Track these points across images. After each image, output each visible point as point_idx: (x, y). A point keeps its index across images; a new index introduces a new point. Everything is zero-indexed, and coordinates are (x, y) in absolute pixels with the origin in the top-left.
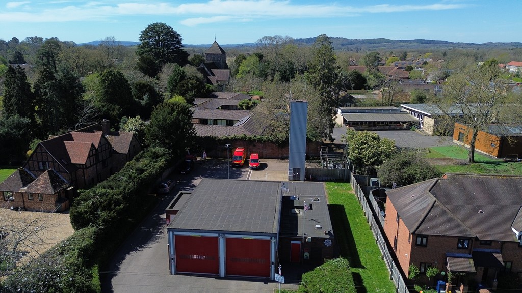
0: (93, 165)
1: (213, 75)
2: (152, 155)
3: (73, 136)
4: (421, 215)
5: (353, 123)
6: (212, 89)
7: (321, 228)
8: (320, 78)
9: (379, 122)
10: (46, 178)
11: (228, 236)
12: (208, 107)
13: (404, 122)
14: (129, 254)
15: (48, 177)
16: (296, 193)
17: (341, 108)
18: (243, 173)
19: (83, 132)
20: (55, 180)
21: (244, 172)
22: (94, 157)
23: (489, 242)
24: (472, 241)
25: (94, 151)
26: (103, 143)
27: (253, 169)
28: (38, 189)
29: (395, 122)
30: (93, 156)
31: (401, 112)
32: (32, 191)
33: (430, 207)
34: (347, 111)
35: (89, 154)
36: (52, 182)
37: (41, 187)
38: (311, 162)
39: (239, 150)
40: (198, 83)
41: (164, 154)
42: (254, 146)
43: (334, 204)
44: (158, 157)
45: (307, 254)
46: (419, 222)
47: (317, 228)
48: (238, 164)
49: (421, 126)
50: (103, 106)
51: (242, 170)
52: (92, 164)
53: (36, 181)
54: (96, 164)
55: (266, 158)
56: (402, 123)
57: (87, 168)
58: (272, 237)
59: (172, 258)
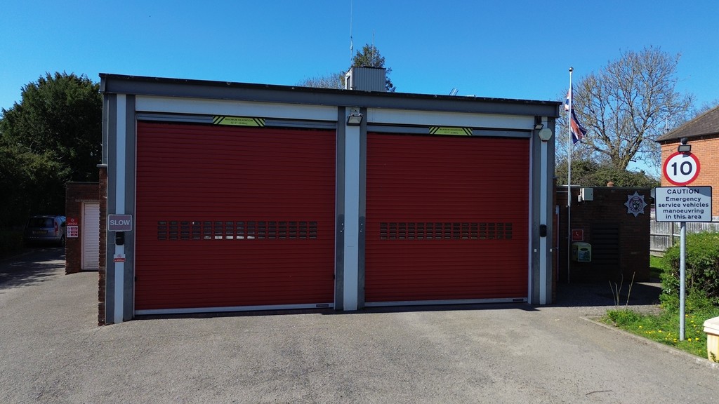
11: (378, 116)
45: (585, 245)
58: (540, 117)
59: (118, 234)
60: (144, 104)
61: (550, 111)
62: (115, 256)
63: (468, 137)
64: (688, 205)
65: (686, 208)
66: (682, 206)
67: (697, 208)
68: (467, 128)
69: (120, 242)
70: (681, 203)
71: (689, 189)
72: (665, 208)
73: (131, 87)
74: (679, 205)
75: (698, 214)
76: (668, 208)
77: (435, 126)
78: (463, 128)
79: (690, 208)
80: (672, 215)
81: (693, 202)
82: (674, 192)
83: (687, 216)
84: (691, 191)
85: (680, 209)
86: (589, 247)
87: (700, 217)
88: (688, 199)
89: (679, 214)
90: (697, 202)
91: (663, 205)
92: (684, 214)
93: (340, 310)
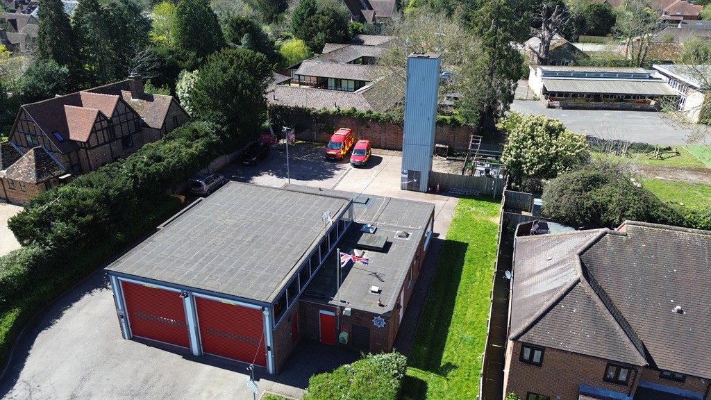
0: (102, 144)
1: (371, 8)
2: (190, 133)
3: (82, 98)
4: (542, 304)
5: (561, 94)
6: (362, 30)
7: (379, 292)
8: (491, 15)
9: (606, 96)
10: (30, 159)
11: (196, 294)
12: (337, 58)
13: (652, 97)
14: (90, 292)
15: (32, 157)
16: (379, 219)
17: (545, 68)
18: (336, 172)
19: (98, 93)
20: (43, 163)
21: (338, 169)
22: (105, 131)
23: (681, 376)
24: (637, 371)
25: (105, 124)
26: (121, 110)
27: (356, 166)
28: (19, 175)
29: (635, 96)
30: (102, 129)
31: (651, 78)
32: (12, 176)
33: (563, 290)
34: (553, 74)
35: (94, 127)
36: (37, 166)
37: (22, 172)
38: (455, 160)
39: (342, 132)
40: (332, 20)
41: (207, 134)
42: (368, 127)
43: (453, 239)
44: (198, 137)
45: (344, 335)
46: (532, 319)
47: (373, 292)
48: (334, 156)
49: (681, 105)
50: (171, 52)
51: (338, 166)
52: (101, 141)
53: (18, 163)
54: (109, 142)
55: (385, 149)
56: (649, 98)
57: (91, 148)
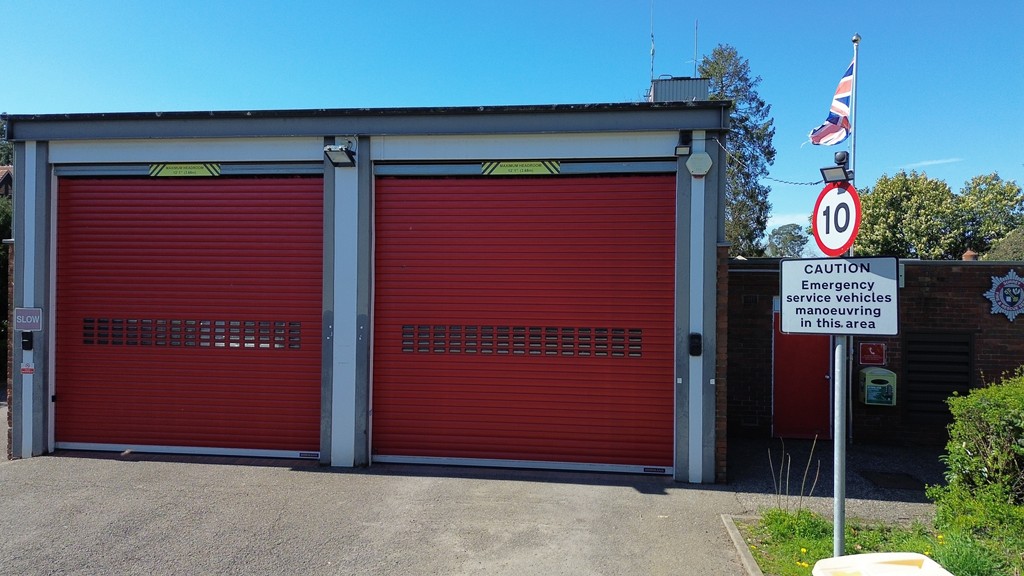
11: (387, 148)
45: (882, 374)
58: (691, 132)
59: (25, 335)
60: (60, 153)
61: (710, 119)
62: (23, 366)
63: (552, 176)
64: (846, 299)
65: (843, 305)
66: (834, 299)
67: (866, 305)
68: (550, 160)
69: (28, 346)
70: (832, 293)
71: (848, 264)
72: (800, 305)
73: (42, 130)
74: (827, 299)
75: (868, 318)
76: (805, 304)
77: (492, 161)
78: (543, 161)
79: (851, 305)
80: (813, 318)
81: (857, 292)
82: (819, 269)
83: (843, 323)
84: (853, 268)
85: (830, 306)
86: (892, 379)
87: (873, 325)
88: (846, 286)
89: (828, 318)
90: (866, 292)
91: (796, 299)
92: (837, 317)
93: (325, 466)
